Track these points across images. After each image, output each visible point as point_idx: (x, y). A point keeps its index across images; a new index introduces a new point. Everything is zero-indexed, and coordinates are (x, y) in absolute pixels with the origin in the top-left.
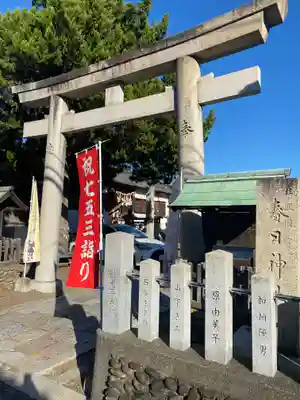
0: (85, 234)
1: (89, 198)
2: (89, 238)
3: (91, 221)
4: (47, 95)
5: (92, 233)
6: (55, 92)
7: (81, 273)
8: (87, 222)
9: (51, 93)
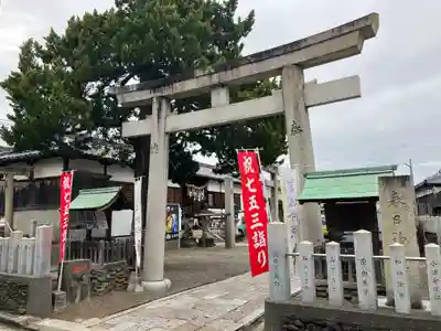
0: (252, 227)
1: (252, 194)
2: (260, 229)
3: (257, 214)
4: (149, 96)
5: (261, 225)
6: (159, 94)
7: (259, 260)
8: (253, 216)
9: (152, 95)
